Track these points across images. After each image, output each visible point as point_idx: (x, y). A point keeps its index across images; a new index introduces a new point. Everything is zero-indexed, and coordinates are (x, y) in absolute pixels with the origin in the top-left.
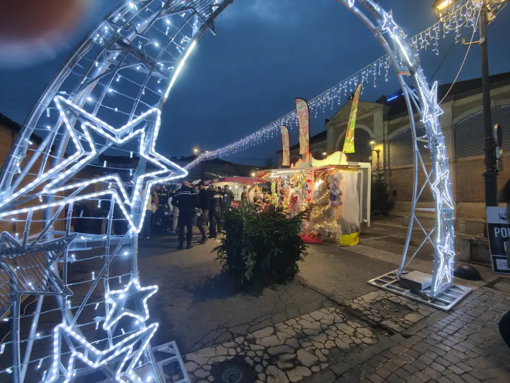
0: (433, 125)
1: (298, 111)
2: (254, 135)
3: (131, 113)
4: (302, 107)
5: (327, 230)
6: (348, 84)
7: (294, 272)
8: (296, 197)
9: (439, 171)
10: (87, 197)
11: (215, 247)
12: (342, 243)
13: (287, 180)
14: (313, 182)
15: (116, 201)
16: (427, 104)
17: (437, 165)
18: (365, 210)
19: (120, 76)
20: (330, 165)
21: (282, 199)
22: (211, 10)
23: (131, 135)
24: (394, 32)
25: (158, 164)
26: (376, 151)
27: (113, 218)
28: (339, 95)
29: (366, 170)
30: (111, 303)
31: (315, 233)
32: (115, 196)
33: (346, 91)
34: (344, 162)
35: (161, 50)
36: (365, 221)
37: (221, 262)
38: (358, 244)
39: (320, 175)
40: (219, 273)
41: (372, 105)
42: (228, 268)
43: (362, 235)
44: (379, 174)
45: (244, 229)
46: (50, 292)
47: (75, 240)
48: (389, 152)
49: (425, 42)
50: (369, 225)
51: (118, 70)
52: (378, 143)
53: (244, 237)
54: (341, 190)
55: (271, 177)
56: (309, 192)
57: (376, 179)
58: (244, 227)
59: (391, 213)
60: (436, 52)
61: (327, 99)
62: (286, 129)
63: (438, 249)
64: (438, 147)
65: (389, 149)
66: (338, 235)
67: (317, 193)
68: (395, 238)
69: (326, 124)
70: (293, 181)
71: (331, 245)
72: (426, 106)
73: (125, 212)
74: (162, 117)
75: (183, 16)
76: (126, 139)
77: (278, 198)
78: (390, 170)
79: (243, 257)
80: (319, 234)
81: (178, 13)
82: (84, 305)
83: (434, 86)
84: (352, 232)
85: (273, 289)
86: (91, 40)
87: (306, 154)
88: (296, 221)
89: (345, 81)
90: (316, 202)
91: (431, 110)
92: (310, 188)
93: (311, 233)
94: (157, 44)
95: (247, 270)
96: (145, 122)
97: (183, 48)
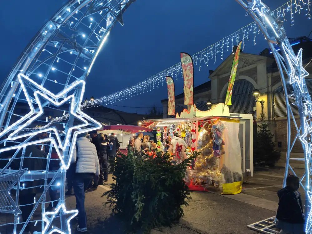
0: (299, 86)
1: (183, 64)
2: (140, 84)
3: (66, 84)
4: (186, 60)
5: (211, 178)
6: (230, 41)
7: (180, 215)
8: (181, 146)
9: (306, 125)
10: (35, 143)
11: (105, 191)
12: (225, 191)
13: (172, 129)
14: (197, 131)
15: (53, 145)
16: (293, 68)
17: (304, 120)
18: (248, 160)
19: (59, 59)
20: (213, 116)
21: (167, 147)
22: (120, 8)
23: (66, 99)
24: (262, 11)
25: (82, 119)
26: (260, 102)
27: (51, 158)
28: (221, 50)
29: (248, 121)
30: (46, 222)
31: (199, 181)
32: (53, 142)
33: (228, 47)
34: (227, 113)
35: (86, 39)
36: (248, 170)
37: (110, 206)
38: (241, 192)
39: (204, 126)
40: (109, 216)
41: (255, 58)
42: (117, 212)
43: (244, 184)
44: (263, 125)
45: (134, 174)
46: (7, 211)
47: (25, 174)
48: (273, 103)
49: (299, 7)
50: (252, 175)
51: (58, 54)
52: (262, 94)
53: (134, 182)
54: (224, 140)
55: (156, 126)
56: (194, 141)
57: (261, 130)
58: (134, 172)
59: (277, 164)
60: (308, 16)
61: (211, 53)
62: (172, 81)
63: (308, 194)
64: (305, 104)
65: (273, 100)
66: (221, 184)
67: (201, 143)
68: (278, 188)
69: (210, 75)
70: (178, 130)
71: (215, 193)
72: (293, 70)
73: (59, 154)
74: (86, 86)
75: (101, 13)
76: (62, 102)
77: (163, 147)
78: (274, 121)
79: (133, 199)
80: (203, 183)
81: (98, 12)
82: (28, 222)
83: (299, 52)
84: (235, 181)
85: (160, 231)
86: (41, 34)
87: (190, 105)
88: (181, 168)
89: (227, 38)
90: (200, 150)
91: (297, 73)
92: (194, 137)
93: (196, 181)
94: (84, 36)
95: (136, 211)
96: (75, 90)
97: (101, 36)
